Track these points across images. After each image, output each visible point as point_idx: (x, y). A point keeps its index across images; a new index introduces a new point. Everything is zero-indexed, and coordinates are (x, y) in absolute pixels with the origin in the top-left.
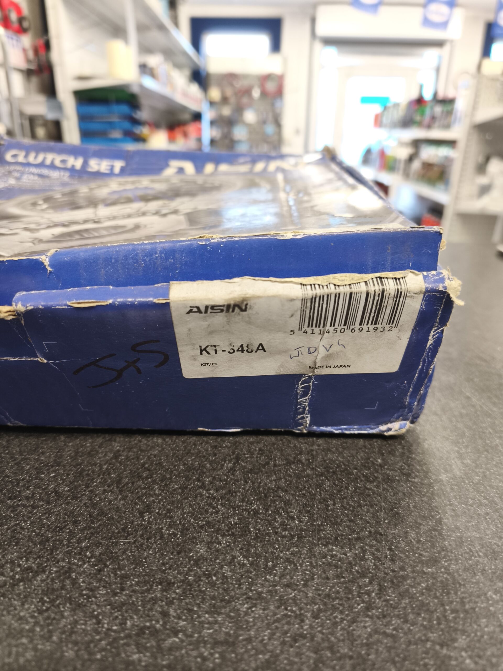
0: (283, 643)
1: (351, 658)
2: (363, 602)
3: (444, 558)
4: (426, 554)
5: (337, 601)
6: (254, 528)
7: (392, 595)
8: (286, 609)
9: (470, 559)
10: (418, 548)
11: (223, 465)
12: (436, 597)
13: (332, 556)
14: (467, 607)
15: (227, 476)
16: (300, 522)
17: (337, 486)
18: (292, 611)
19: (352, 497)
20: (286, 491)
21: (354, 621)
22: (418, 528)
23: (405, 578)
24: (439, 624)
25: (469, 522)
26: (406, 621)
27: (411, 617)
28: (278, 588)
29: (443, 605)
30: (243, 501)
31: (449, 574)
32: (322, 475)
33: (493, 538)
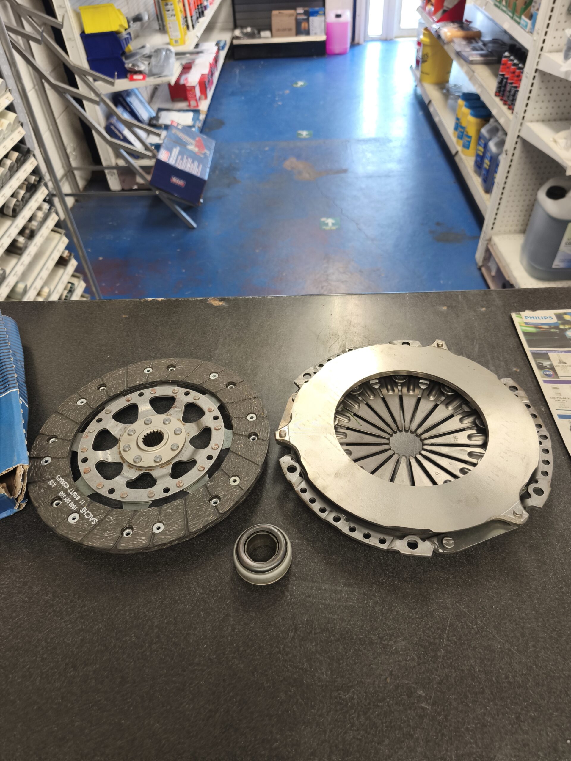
0: (318, 744)
1: (343, 750)
2: (350, 723)
3: (389, 696)
4: (381, 694)
5: (340, 723)
6: (306, 681)
7: (362, 719)
8: (319, 727)
9: (400, 697)
10: (378, 691)
11: (288, 634)
12: (381, 720)
13: (340, 697)
14: (392, 724)
15: (291, 643)
16: (326, 676)
17: (345, 649)
18: (322, 728)
19: (352, 657)
20: (320, 654)
21: (346, 733)
22: (380, 678)
23: (369, 709)
24: (379, 733)
25: (404, 673)
26: (366, 732)
27: (369, 730)
28: (316, 716)
29: (382, 723)
30: (299, 663)
31: (389, 706)
32: (338, 640)
33: (413, 683)
